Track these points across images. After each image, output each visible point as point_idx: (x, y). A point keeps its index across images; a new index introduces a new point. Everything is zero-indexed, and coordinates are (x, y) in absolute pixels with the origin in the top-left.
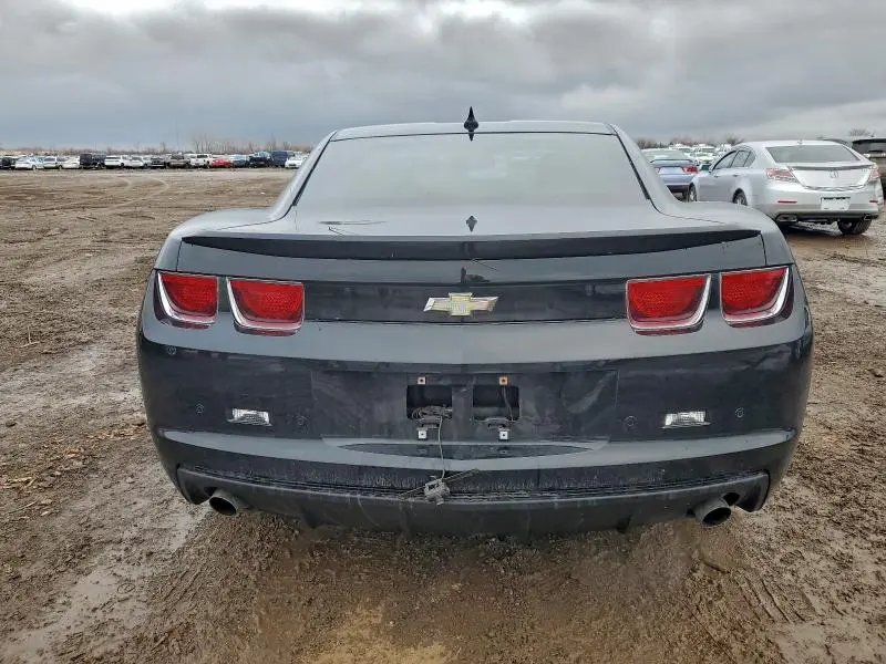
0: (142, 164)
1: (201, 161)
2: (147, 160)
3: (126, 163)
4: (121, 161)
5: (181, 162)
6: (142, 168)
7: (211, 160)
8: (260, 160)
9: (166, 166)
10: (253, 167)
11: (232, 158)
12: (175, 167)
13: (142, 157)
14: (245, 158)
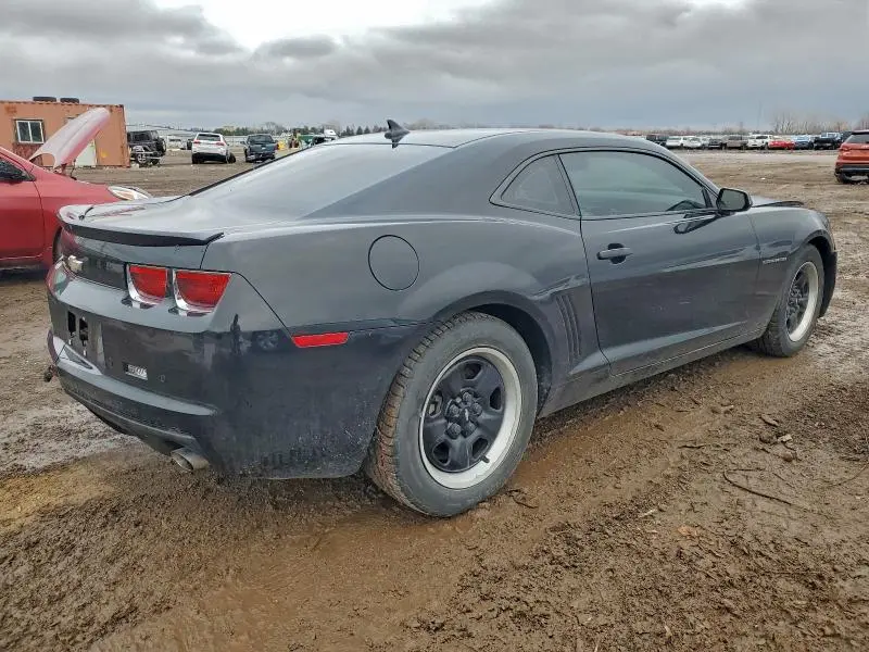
0: (699, 145)
1: (759, 143)
2: (704, 140)
3: (686, 143)
4: (682, 141)
5: (738, 144)
6: (698, 148)
7: (769, 141)
8: (827, 141)
9: (722, 147)
10: (817, 148)
11: (794, 139)
12: (731, 148)
13: (701, 138)
14: (809, 138)
